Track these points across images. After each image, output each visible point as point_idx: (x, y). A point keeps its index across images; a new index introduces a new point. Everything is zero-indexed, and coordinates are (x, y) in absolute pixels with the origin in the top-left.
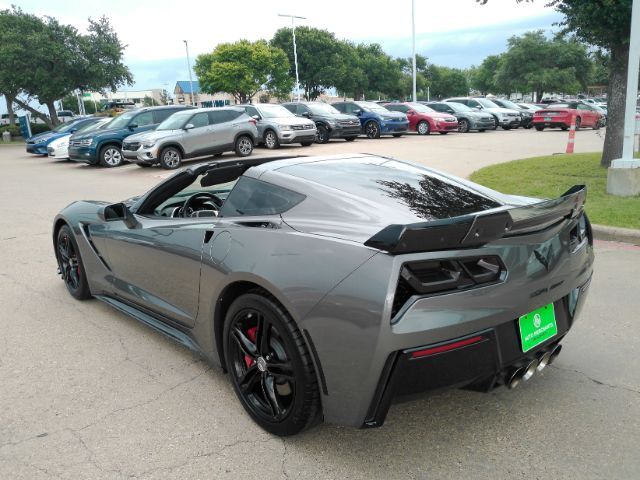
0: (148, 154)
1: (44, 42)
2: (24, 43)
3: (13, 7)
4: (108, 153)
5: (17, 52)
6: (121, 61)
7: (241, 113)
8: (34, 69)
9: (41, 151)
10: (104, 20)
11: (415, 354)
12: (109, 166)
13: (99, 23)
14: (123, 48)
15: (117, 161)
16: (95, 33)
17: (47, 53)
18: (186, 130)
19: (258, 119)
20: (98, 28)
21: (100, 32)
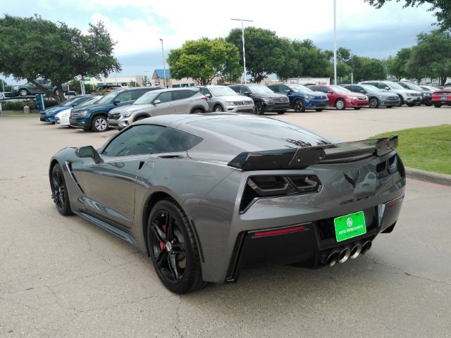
0: (126, 122)
1: (56, 41)
2: (43, 42)
3: (36, 15)
4: (98, 122)
5: (36, 48)
6: (112, 55)
7: (196, 92)
8: (48, 60)
9: (50, 120)
10: (100, 24)
11: (256, 234)
12: (98, 131)
13: (96, 26)
14: (114, 44)
15: (104, 127)
16: (93, 34)
17: (58, 48)
18: (154, 104)
19: (209, 97)
20: (96, 30)
21: (97, 33)
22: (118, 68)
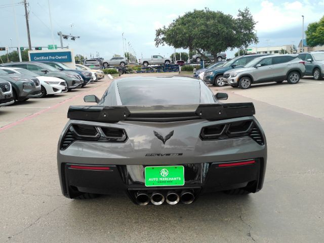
0: (233, 80)
1: (214, 25)
2: (206, 25)
3: (206, 8)
4: (219, 80)
5: (202, 30)
6: (253, 31)
7: (295, 58)
8: (208, 38)
10: (246, 10)
11: (72, 166)
12: (219, 86)
13: (244, 12)
14: (255, 24)
15: (223, 83)
16: (241, 17)
17: (214, 30)
18: (256, 67)
20: (243, 15)
21: (243, 16)
22: (256, 41)
